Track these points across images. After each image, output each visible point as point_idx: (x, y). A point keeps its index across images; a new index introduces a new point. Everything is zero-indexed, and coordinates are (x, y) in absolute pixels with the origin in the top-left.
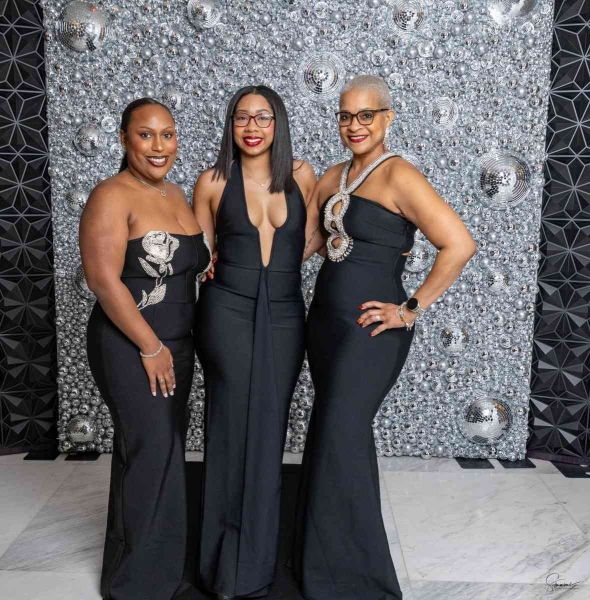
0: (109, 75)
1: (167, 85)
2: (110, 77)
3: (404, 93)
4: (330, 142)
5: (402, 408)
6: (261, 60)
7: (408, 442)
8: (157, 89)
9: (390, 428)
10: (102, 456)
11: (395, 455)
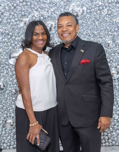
0: (2, 13)
1: (22, 16)
2: (2, 14)
3: (107, 16)
4: (81, 34)
5: (111, 129)
6: (56, 6)
7: (114, 140)
8: (19, 18)
9: (107, 136)
10: (3, 150)
11: (109, 146)
